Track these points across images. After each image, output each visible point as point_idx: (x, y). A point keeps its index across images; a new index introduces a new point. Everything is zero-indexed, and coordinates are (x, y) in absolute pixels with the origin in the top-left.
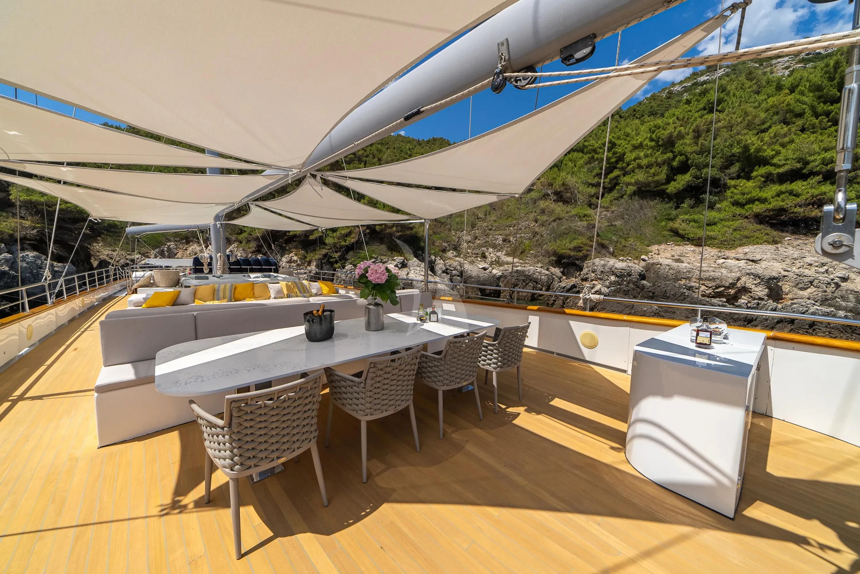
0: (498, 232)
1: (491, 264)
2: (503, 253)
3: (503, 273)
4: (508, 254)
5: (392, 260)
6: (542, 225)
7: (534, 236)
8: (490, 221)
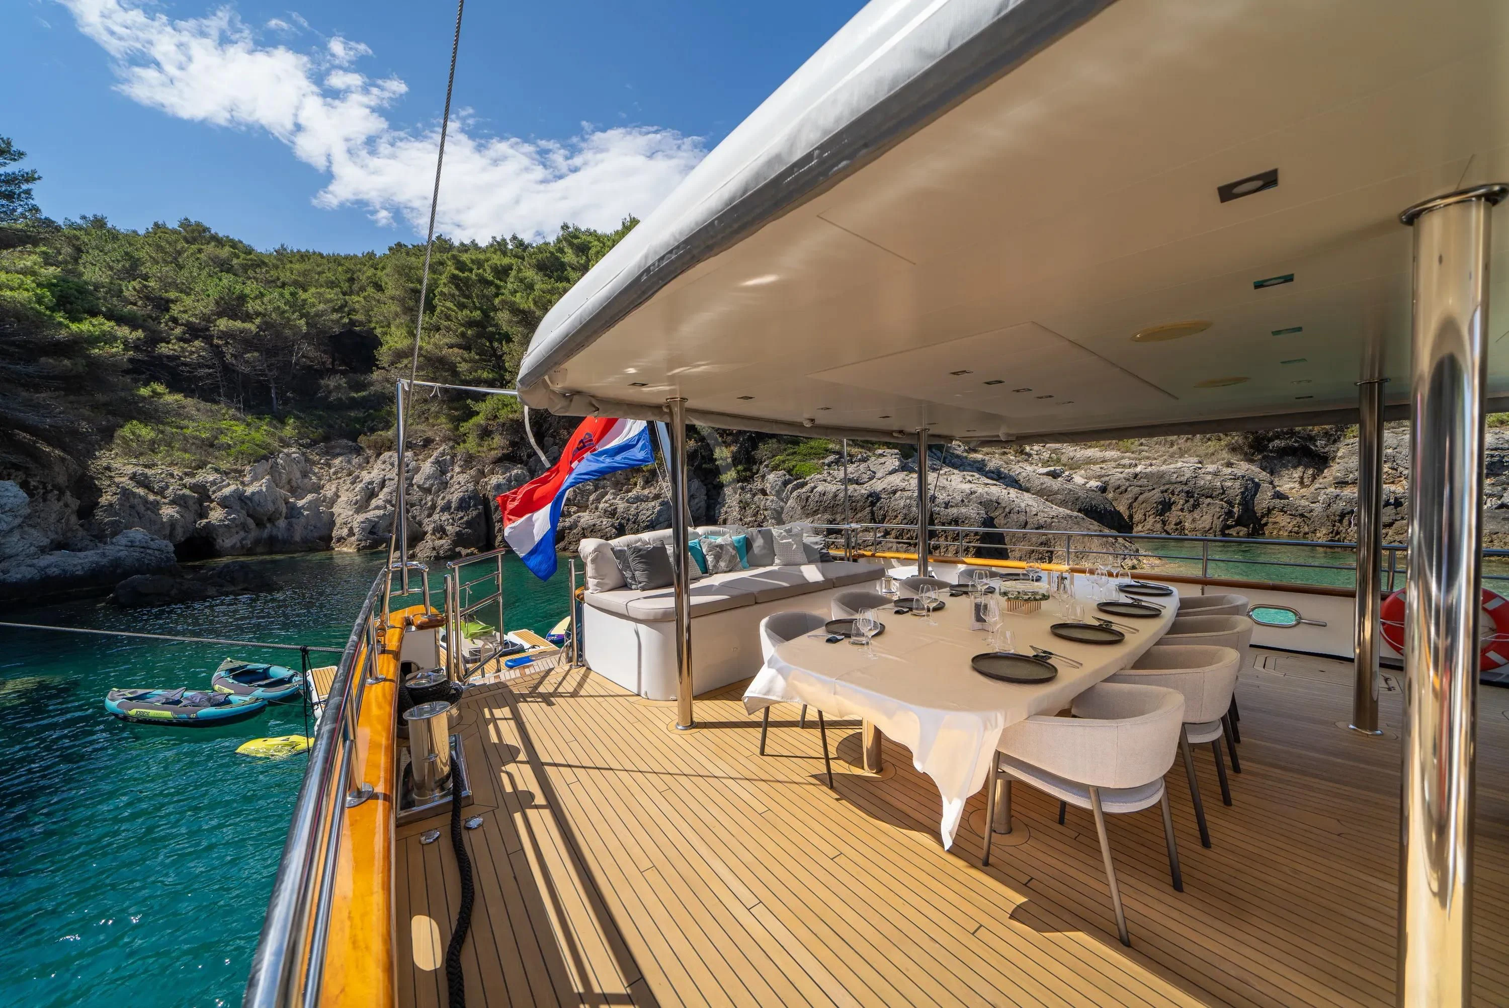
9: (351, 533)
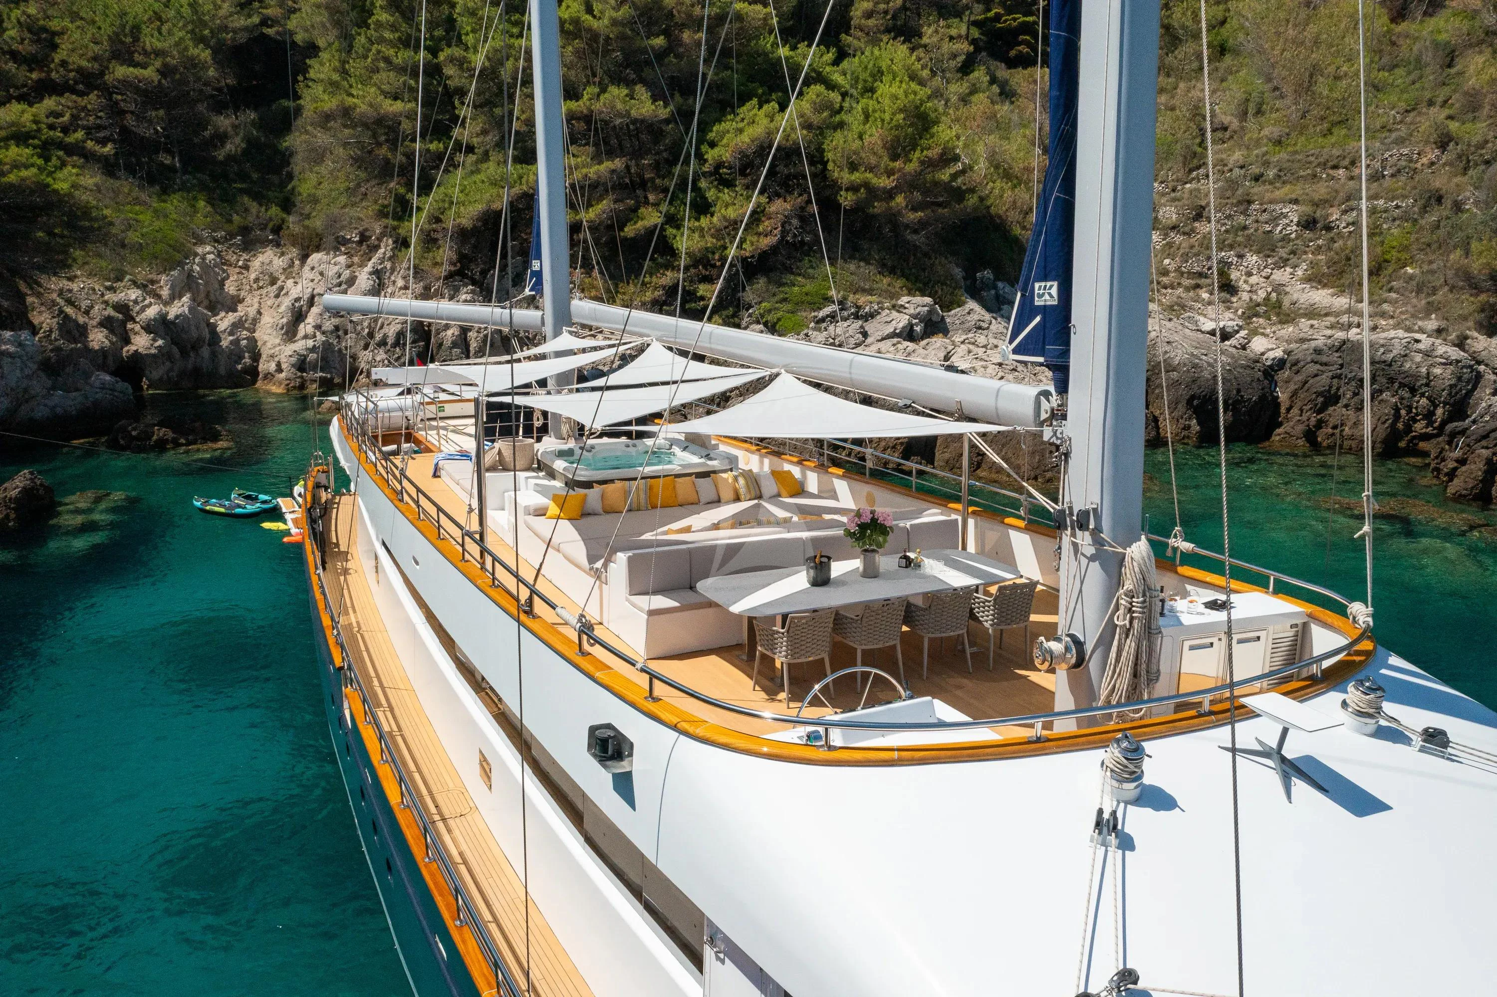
0: (1283, 191)
1: (1251, 312)
2: (1300, 273)
3: (1289, 353)
4: (1315, 279)
5: (894, 307)
6: (1465, 164)
7: (1424, 210)
8: (1258, 143)
9: (279, 369)
